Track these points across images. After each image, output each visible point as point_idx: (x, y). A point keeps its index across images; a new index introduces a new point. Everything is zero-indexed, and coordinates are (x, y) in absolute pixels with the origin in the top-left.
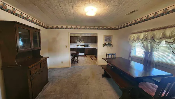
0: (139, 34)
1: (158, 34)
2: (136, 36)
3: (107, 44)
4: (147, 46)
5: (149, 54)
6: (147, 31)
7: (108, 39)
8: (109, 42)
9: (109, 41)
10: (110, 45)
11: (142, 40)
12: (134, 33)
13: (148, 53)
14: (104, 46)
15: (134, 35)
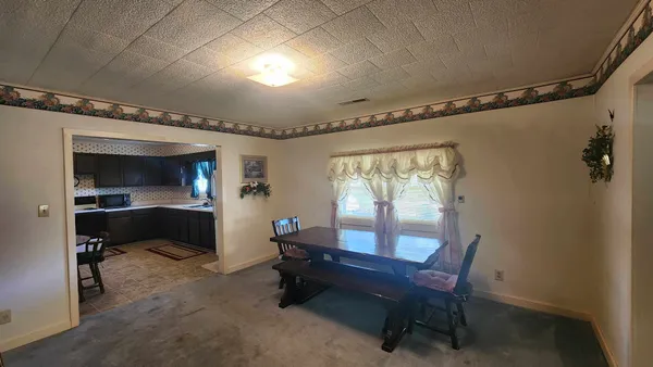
0: (358, 158)
1: (404, 160)
2: (351, 162)
3: (254, 188)
4: (380, 188)
5: (385, 208)
6: (379, 152)
7: (254, 168)
8: (261, 180)
9: (258, 176)
10: (263, 190)
11: (368, 174)
12: (344, 156)
13: (384, 205)
14: (242, 196)
15: (347, 159)
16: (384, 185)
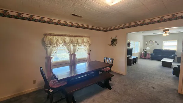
16: (72, 48)
